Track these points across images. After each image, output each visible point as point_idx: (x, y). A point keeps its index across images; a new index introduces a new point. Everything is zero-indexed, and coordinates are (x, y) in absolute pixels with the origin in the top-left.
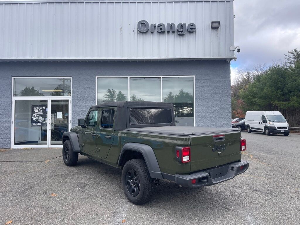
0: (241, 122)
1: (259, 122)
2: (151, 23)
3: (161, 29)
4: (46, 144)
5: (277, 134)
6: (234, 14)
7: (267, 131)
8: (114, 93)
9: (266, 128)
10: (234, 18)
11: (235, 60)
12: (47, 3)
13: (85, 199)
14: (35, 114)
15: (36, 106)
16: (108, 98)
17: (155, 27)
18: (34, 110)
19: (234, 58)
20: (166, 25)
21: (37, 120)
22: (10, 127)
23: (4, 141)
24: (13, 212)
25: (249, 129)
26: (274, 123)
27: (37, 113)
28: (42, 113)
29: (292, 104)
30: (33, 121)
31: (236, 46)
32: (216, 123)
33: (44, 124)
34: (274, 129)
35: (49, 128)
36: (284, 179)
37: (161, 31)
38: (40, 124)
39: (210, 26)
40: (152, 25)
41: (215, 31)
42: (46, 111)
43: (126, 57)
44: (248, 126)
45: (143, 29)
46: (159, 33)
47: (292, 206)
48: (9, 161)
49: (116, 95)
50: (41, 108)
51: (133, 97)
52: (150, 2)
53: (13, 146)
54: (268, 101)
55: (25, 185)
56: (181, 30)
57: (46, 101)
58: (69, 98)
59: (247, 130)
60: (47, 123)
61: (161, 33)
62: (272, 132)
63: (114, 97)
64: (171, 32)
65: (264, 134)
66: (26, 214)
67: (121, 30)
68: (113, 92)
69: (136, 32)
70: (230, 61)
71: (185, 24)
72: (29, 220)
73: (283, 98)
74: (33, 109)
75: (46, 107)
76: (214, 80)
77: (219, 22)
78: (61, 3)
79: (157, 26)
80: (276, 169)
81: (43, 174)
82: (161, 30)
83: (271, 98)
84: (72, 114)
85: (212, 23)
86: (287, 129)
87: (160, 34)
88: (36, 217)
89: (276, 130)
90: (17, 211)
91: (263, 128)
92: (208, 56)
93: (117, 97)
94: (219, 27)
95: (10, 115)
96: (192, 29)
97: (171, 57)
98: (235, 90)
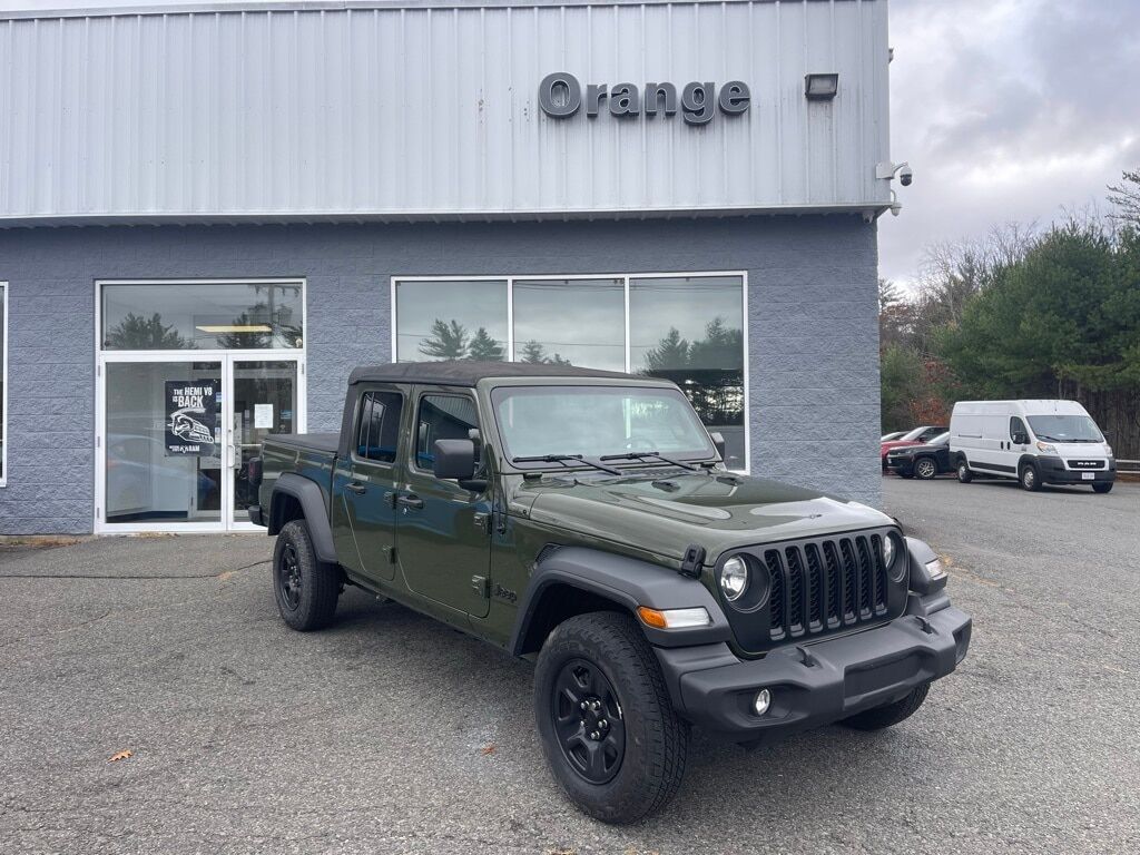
0: (935, 442)
1: (1002, 443)
2: (590, 84)
3: (624, 103)
4: (217, 519)
5: (1069, 486)
6: (890, 47)
7: (1030, 475)
8: (459, 339)
9: (1026, 462)
10: (891, 60)
11: (895, 215)
12: (214, 13)
13: (361, 688)
14: (176, 414)
15: (182, 385)
16: (438, 355)
17: (605, 95)
18: (175, 399)
19: (890, 206)
20: (641, 90)
21: (186, 434)
22: (91, 459)
23: (70, 507)
24: (129, 726)
25: (963, 469)
26: (1056, 445)
27: (185, 410)
28: (201, 410)
29: (1128, 376)
30: (171, 439)
31: (896, 164)
32: (823, 444)
33: (210, 450)
34: (1056, 469)
35: (228, 464)
36: (1046, 631)
37: (622, 110)
38: (197, 449)
39: (804, 91)
40: (591, 88)
41: (820, 110)
42: (217, 401)
43: (498, 205)
44: (961, 457)
45: (560, 103)
46: (616, 120)
47: (1055, 715)
48: (93, 574)
49: (468, 343)
50: (198, 391)
51: (533, 350)
52: (585, 6)
53: (102, 528)
54: (1037, 364)
55: (158, 650)
56: (697, 106)
57: (217, 366)
58: (299, 355)
59: (956, 471)
60: (219, 445)
61: (626, 117)
62: (1047, 477)
63: (459, 351)
64: (661, 115)
65: (1018, 485)
66: (173, 731)
67: (481, 110)
68: (456, 331)
69: (535, 114)
70: (875, 217)
71: (710, 86)
72: (184, 749)
73: (1093, 351)
74: (169, 395)
75: (217, 388)
76: (816, 287)
77: (835, 77)
78: (266, 12)
79: (609, 91)
80: (1027, 600)
81: (214, 614)
82: (625, 107)
83: (1047, 353)
84: (309, 410)
85: (810, 78)
86: (1106, 468)
87: (619, 122)
88: (204, 739)
89: (1063, 469)
90: (140, 722)
91: (1016, 466)
92: (794, 201)
93: (468, 353)
94: (835, 93)
95: (91, 416)
96: (735, 103)
97: (661, 203)
98: (918, 322)
